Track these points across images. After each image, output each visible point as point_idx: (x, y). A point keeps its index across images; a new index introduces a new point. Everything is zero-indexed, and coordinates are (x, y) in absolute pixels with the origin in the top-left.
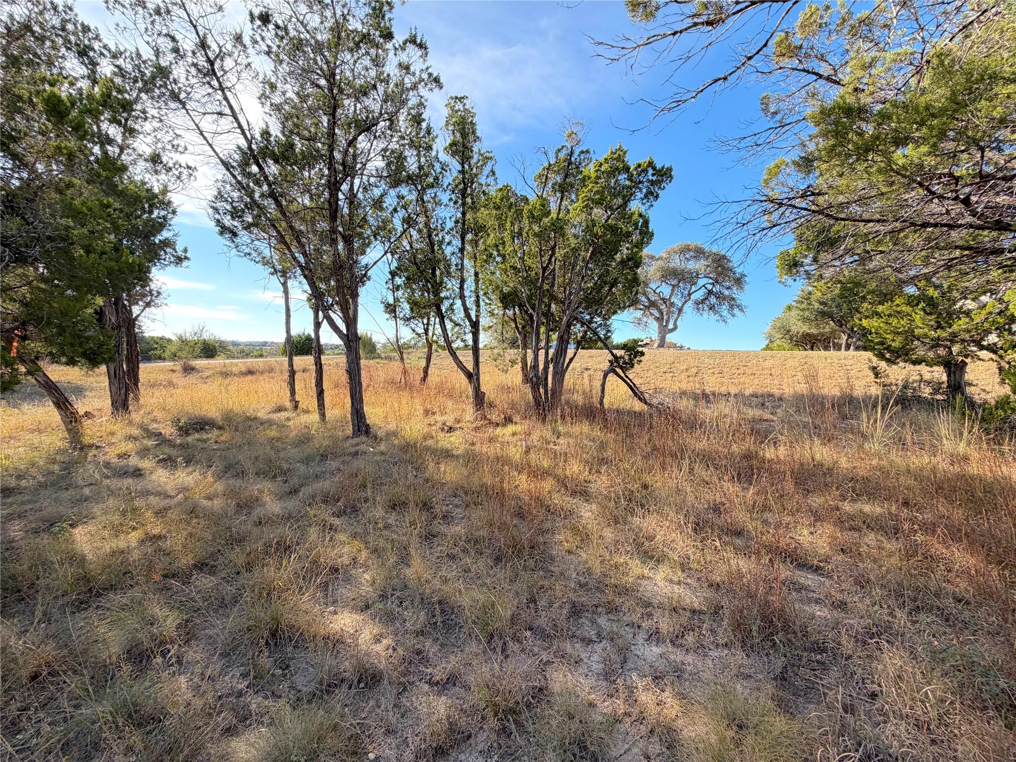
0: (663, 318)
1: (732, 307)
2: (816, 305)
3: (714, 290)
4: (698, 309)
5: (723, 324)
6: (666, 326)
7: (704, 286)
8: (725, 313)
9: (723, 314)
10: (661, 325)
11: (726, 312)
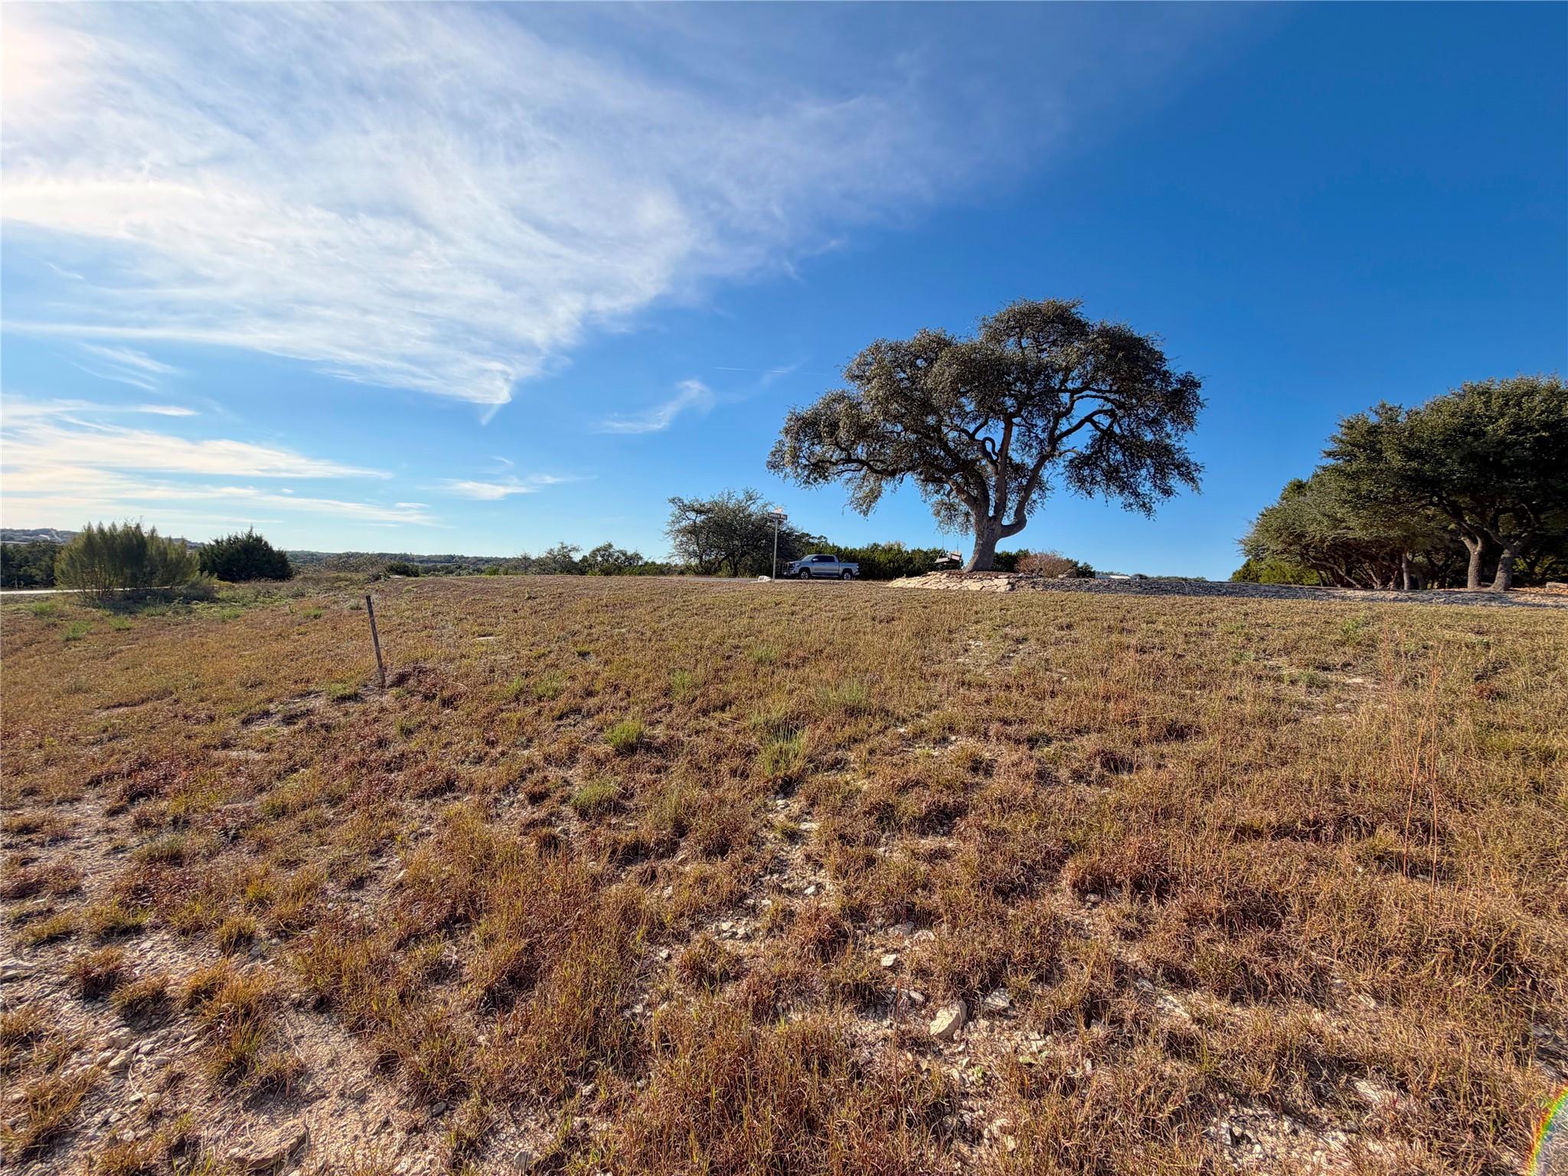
0: (987, 499)
1: (1161, 471)
2: (1397, 461)
3: (1117, 429)
4: (1082, 481)
5: (1142, 514)
6: (997, 517)
7: (1089, 419)
8: (1146, 487)
9: (1141, 490)
10: (982, 515)
11: (1148, 485)
